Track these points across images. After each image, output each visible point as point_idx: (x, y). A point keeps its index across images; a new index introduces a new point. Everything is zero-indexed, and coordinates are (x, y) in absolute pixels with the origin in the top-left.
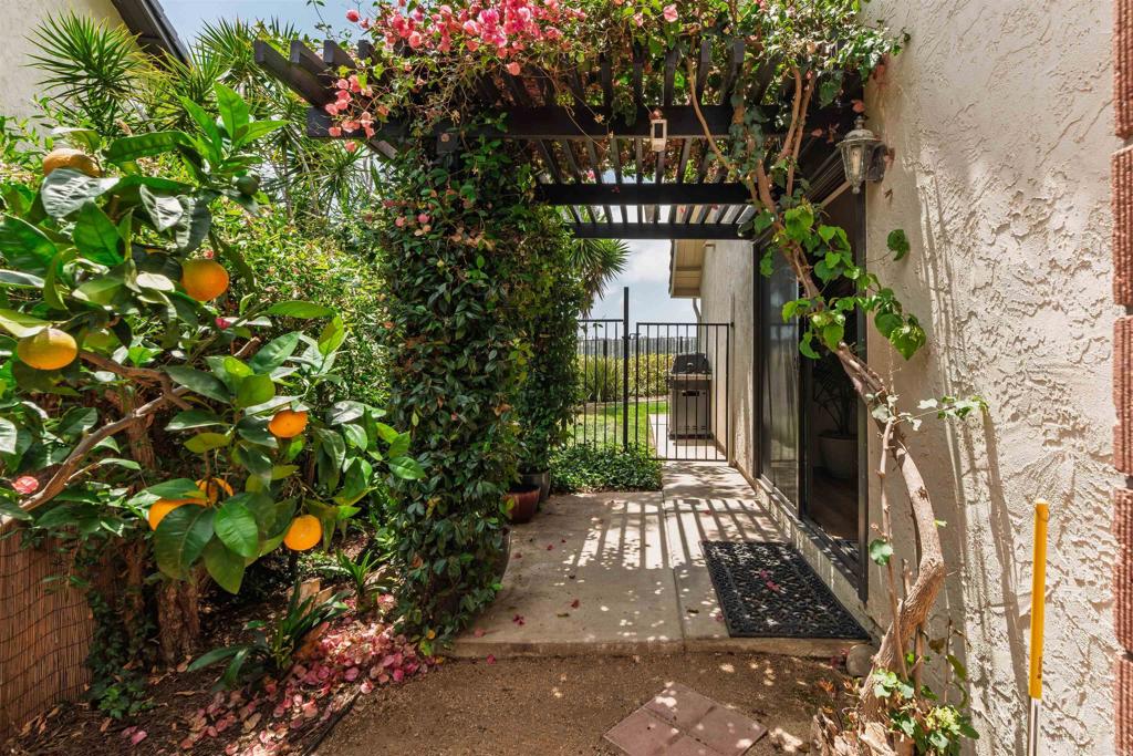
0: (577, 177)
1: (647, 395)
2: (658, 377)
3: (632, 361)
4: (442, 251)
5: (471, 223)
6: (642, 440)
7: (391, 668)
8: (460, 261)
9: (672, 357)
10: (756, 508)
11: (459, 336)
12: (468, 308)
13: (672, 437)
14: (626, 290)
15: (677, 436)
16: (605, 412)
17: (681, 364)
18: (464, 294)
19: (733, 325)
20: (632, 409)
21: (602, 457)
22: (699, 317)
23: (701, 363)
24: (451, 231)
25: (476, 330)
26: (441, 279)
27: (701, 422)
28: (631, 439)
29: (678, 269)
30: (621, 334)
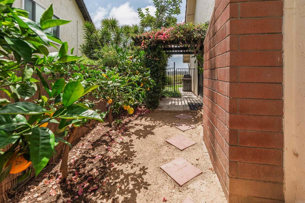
0: (168, 47)
1: (178, 84)
2: (180, 80)
3: (175, 76)
4: (153, 60)
5: (156, 57)
6: (177, 90)
7: (147, 111)
8: (155, 62)
9: (183, 75)
10: (198, 100)
11: (155, 71)
12: (156, 68)
13: (183, 91)
14: (174, 63)
15: (184, 91)
16: (169, 87)
17: (185, 76)
18: (155, 66)
19: (195, 69)
20: (175, 86)
21: (170, 92)
22: (189, 67)
23: (189, 76)
24: (154, 58)
25: (157, 70)
26: (153, 64)
27: (189, 88)
28: (175, 90)
29: (185, 57)
30: (173, 71)
